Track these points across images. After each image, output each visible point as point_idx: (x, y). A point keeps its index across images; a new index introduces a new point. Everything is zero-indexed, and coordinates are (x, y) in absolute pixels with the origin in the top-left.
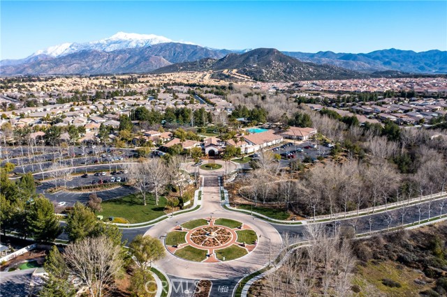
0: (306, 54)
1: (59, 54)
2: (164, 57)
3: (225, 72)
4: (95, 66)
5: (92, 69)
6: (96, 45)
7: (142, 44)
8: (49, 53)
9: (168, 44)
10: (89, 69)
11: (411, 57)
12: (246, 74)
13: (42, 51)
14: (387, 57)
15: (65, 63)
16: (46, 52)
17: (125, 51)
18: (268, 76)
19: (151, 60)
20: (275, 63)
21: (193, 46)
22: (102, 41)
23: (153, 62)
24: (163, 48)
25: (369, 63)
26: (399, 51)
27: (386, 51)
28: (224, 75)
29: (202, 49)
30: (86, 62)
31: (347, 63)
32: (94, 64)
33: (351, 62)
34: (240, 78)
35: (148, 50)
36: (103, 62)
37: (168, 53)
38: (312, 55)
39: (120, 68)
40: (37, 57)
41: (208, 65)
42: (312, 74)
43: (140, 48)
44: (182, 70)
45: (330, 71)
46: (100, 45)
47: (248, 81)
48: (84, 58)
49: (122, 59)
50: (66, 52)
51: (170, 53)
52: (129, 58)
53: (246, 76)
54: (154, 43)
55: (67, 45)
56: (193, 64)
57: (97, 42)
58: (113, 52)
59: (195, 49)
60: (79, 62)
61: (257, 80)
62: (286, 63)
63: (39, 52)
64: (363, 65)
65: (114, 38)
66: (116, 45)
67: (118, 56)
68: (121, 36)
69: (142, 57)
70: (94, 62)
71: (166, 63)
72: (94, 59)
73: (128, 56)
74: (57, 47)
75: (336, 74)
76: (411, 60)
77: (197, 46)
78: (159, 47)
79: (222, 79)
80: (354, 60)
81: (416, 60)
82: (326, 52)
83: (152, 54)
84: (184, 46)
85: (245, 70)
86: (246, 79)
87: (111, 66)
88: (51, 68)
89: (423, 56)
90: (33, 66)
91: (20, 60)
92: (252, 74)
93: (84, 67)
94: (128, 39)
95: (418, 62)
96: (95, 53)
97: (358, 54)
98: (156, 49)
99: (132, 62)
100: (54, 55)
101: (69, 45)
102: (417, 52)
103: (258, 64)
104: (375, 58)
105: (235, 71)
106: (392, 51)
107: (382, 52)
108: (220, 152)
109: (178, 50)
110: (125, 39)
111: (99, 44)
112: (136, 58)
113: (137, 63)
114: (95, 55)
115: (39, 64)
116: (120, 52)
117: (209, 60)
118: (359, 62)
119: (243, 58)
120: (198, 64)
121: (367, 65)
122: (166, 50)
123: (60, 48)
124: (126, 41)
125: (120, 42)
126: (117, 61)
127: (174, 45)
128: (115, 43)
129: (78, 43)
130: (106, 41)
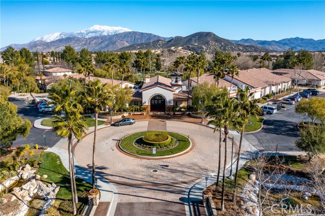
1: (52, 40)
2: (127, 42)
3: (173, 48)
4: (76, 48)
6: (79, 34)
7: (112, 33)
8: (44, 40)
9: (130, 33)
11: (312, 44)
12: (190, 50)
14: (293, 43)
15: (54, 46)
16: (43, 38)
17: (98, 37)
18: (208, 51)
19: (117, 43)
20: (212, 43)
21: (149, 34)
22: (83, 31)
23: (119, 45)
24: (126, 35)
25: (280, 47)
26: (302, 39)
27: (292, 39)
28: (172, 50)
29: (155, 36)
32: (75, 46)
33: (267, 46)
35: (115, 36)
36: (82, 45)
37: (129, 39)
39: (94, 49)
40: (36, 42)
41: (160, 45)
43: (110, 35)
44: (139, 49)
46: (82, 34)
48: (69, 42)
49: (95, 43)
50: (57, 38)
51: (131, 39)
52: (101, 42)
53: (189, 51)
54: (120, 32)
55: (57, 34)
56: (148, 44)
57: (79, 32)
58: (90, 38)
59: (150, 36)
60: (65, 45)
62: (221, 43)
63: (38, 39)
64: (277, 48)
65: (91, 29)
66: (93, 34)
67: (93, 41)
68: (97, 27)
69: (111, 42)
72: (75, 43)
74: (50, 35)
76: (312, 45)
77: (151, 34)
78: (124, 35)
80: (269, 45)
81: (315, 46)
82: (247, 40)
83: (118, 40)
84: (142, 34)
85: (188, 47)
86: (190, 53)
88: (44, 49)
89: (321, 43)
91: (24, 44)
92: (194, 50)
94: (101, 30)
95: (317, 47)
96: (76, 39)
97: (272, 41)
98: (121, 36)
99: (103, 45)
100: (48, 41)
101: (59, 34)
102: (316, 40)
103: (199, 43)
104: (284, 44)
105: (180, 48)
106: (297, 39)
107: (289, 40)
108: (177, 101)
109: (137, 37)
110: (99, 30)
112: (106, 43)
113: (107, 46)
115: (36, 46)
116: (95, 38)
117: (160, 42)
118: (273, 46)
120: (151, 44)
122: (128, 37)
123: (53, 36)
124: (100, 31)
125: (95, 32)
126: (92, 44)
127: (135, 33)
128: (92, 32)
129: (66, 32)
130: (86, 31)
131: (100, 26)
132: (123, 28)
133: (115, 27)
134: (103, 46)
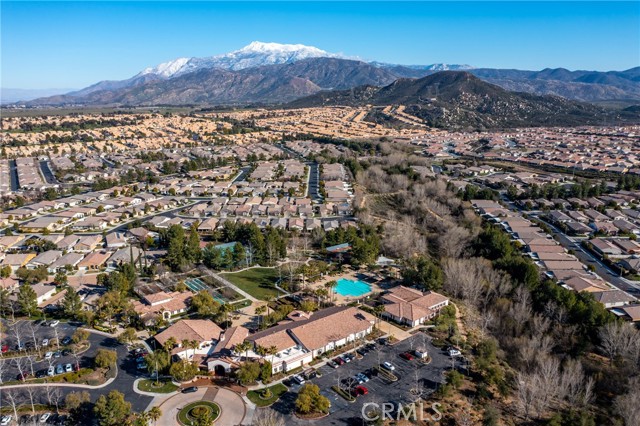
0: (523, 72)
1: (173, 73)
2: (311, 79)
3: (387, 110)
4: (216, 92)
5: (212, 95)
6: (222, 60)
7: (285, 58)
8: (160, 72)
9: (317, 60)
10: (207, 95)
12: (417, 115)
13: (151, 69)
15: (176, 87)
16: (156, 70)
17: (258, 70)
18: (450, 118)
19: (292, 83)
20: (467, 96)
21: (354, 62)
22: (230, 55)
23: (295, 86)
24: (312, 64)
25: (624, 88)
28: (384, 115)
29: (366, 66)
30: (205, 86)
31: (587, 88)
32: (215, 88)
33: (595, 85)
34: (407, 121)
35: (290, 68)
36: (226, 87)
37: (317, 72)
38: (533, 75)
39: (249, 94)
40: (143, 78)
41: (367, 95)
42: (522, 113)
44: (328, 103)
45: (552, 108)
46: (227, 60)
47: (417, 127)
48: (202, 81)
49: (252, 81)
50: (182, 70)
51: (320, 73)
52: (263, 80)
53: (416, 119)
54: (301, 56)
55: (182, 61)
56: (345, 94)
57: (223, 56)
58: (242, 71)
59: (355, 67)
60: (196, 86)
61: (431, 126)
62: (483, 96)
63: (148, 71)
64: (615, 91)
65: (246, 50)
66: (249, 60)
67: (247, 77)
68: (257, 46)
69: (281, 79)
70: (216, 85)
71: (313, 87)
72: (214, 81)
73: (261, 77)
74: (171, 62)
75: (563, 112)
78: (307, 64)
79: (380, 123)
80: (600, 82)
82: (556, 70)
83: (295, 75)
84: (341, 62)
85: (416, 108)
86: (415, 124)
87: (238, 91)
88: (158, 94)
90: (136, 91)
91: (122, 82)
92: (426, 115)
93: (202, 93)
94: (265, 51)
96: (217, 73)
97: (608, 73)
98: (300, 68)
99: (266, 85)
100: (167, 74)
101: (187, 60)
103: (439, 98)
105: (401, 109)
108: (234, 369)
109: (332, 68)
110: (261, 51)
111: (226, 58)
112: (273, 81)
113: (274, 87)
114: (217, 77)
115: (143, 88)
116: (251, 71)
117: (369, 89)
118: (607, 86)
119: (418, 87)
120: (352, 93)
121: (621, 91)
122: (314, 69)
123: (175, 64)
124: (262, 54)
125: (253, 55)
126: (246, 84)
127: (326, 61)
128: (248, 57)
129: (198, 57)
130: (236, 54)
131: (261, 44)
132: (307, 48)
133: (291, 46)
134: (265, 87)
